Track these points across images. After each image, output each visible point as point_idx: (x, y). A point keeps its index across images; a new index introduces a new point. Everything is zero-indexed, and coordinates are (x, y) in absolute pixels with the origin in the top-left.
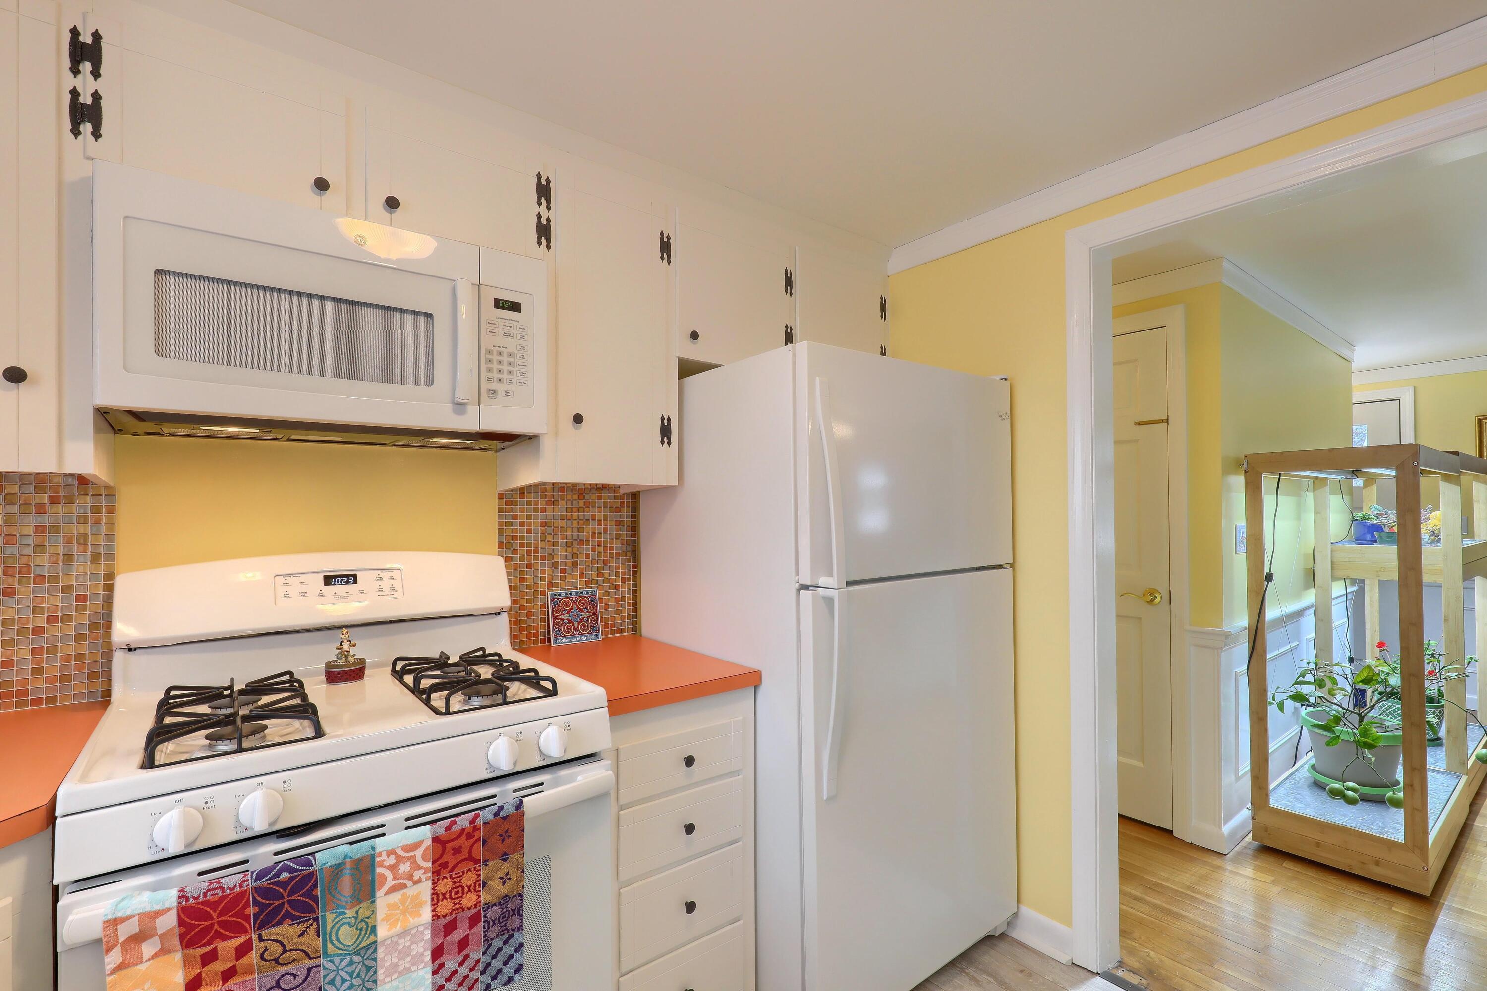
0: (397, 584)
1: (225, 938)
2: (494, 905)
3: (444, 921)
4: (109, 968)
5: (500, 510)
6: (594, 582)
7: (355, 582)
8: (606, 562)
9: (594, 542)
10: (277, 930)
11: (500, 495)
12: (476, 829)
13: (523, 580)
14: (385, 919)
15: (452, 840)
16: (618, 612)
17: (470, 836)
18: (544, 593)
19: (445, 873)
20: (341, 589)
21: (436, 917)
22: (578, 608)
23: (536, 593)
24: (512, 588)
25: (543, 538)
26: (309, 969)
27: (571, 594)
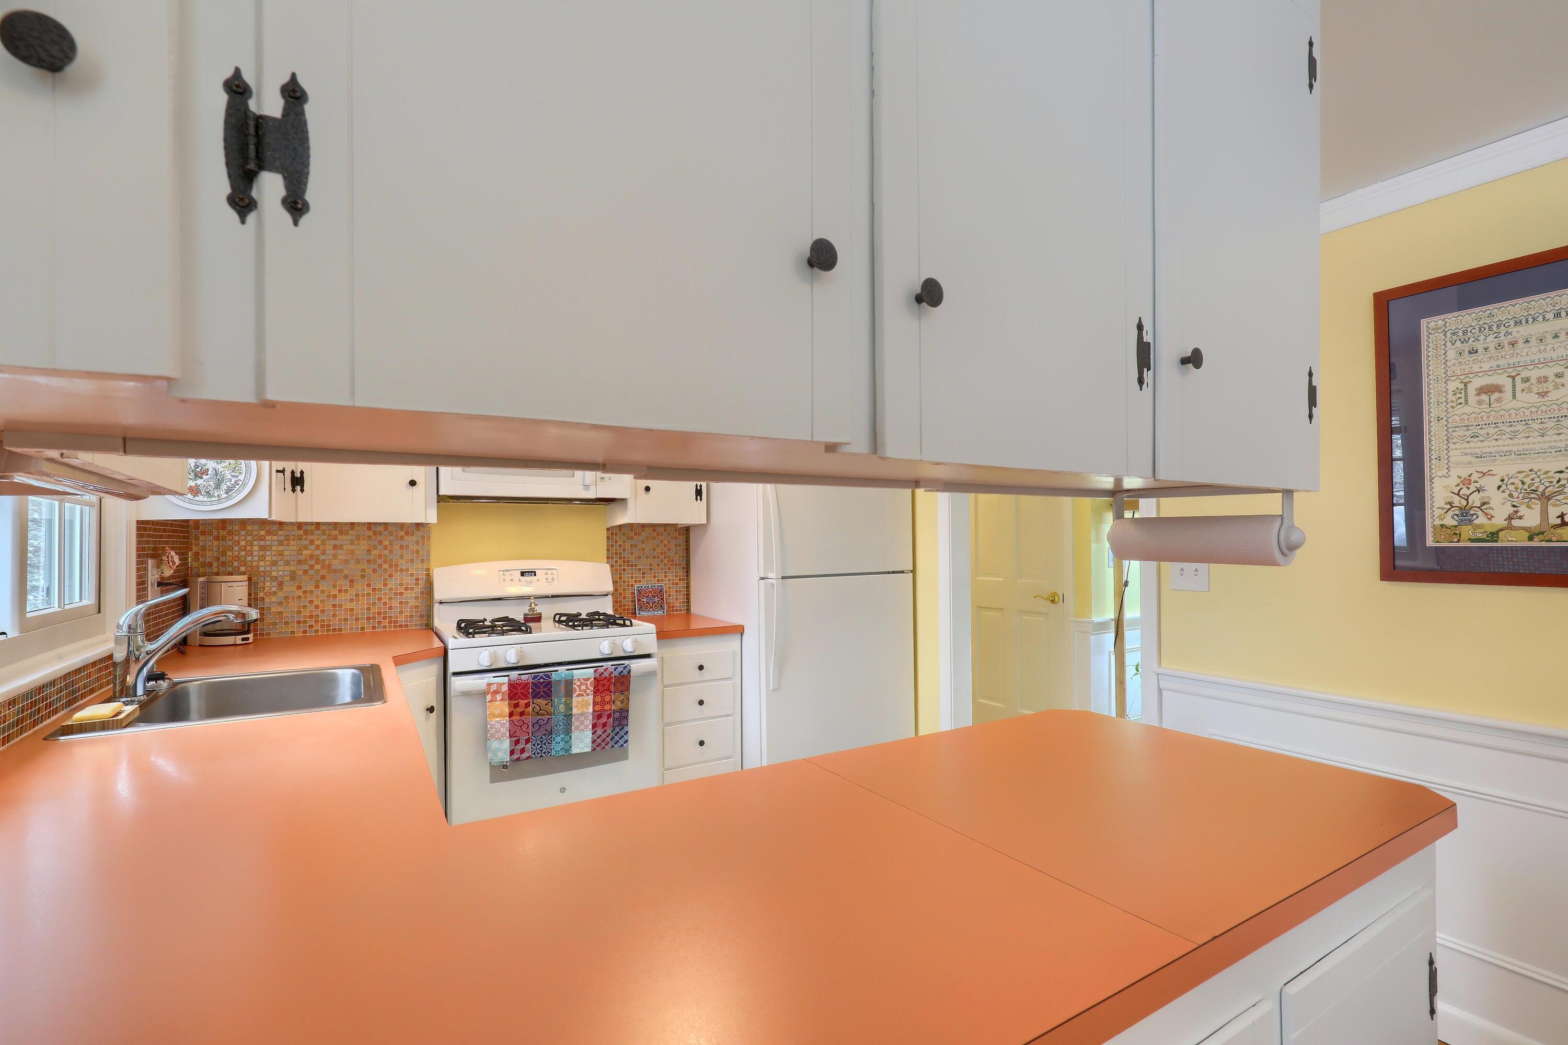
0: (555, 577)
1: (522, 699)
2: (617, 712)
3: (597, 713)
4: (488, 700)
5: (608, 538)
6: (662, 580)
7: (535, 575)
8: (669, 569)
9: (662, 557)
10: (538, 700)
11: (608, 529)
12: (611, 678)
13: (620, 578)
14: (576, 706)
15: (601, 680)
16: (677, 599)
17: (609, 681)
18: (632, 585)
19: (598, 693)
20: (528, 578)
21: (594, 711)
22: (652, 595)
23: (628, 586)
24: (614, 582)
25: (632, 554)
26: (549, 719)
27: (648, 587)
